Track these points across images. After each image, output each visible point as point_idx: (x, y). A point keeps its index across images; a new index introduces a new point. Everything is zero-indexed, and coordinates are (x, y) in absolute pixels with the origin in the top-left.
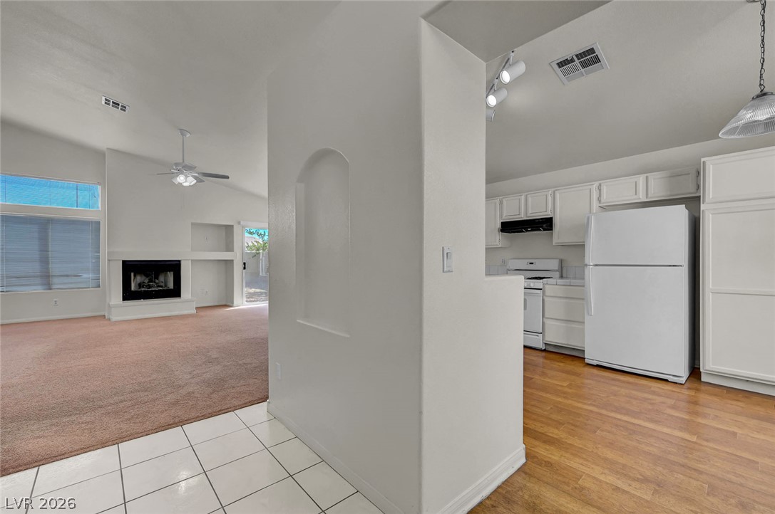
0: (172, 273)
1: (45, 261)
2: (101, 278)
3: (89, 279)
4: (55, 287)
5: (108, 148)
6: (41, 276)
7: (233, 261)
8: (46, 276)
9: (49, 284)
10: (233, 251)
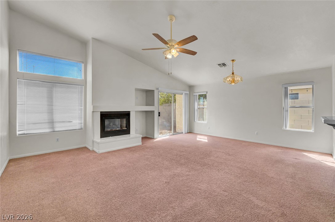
0: (125, 119)
1: (51, 112)
2: (83, 122)
3: (76, 124)
4: (57, 129)
5: (92, 38)
6: (48, 122)
7: (154, 111)
8: (52, 122)
9: (53, 128)
10: (154, 105)
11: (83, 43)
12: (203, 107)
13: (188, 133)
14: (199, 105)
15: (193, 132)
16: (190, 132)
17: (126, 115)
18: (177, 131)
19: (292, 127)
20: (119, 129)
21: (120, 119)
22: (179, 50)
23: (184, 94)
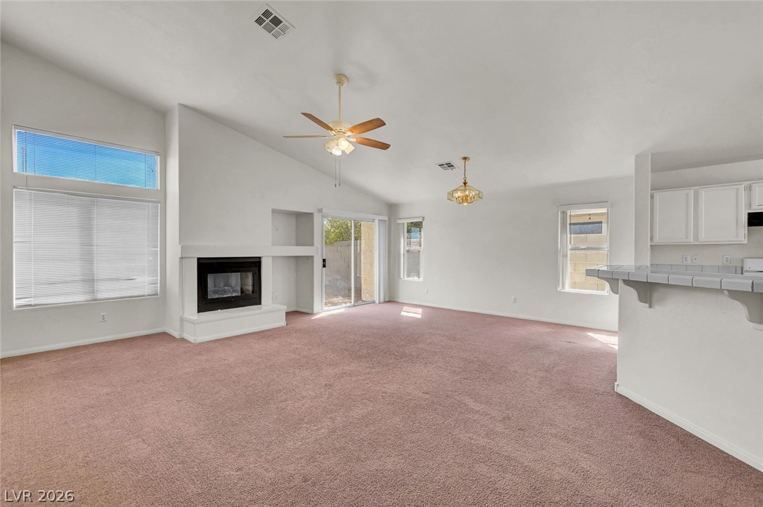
0: (251, 273)
1: (88, 258)
2: (159, 281)
3: (143, 284)
4: (100, 296)
5: (180, 104)
6: (84, 281)
7: (312, 257)
8: (90, 281)
9: (93, 292)
10: (312, 245)
11: (160, 114)
12: (418, 248)
13: (385, 302)
14: (409, 244)
15: (396, 300)
16: (391, 300)
17: (252, 266)
18: (364, 299)
19: (574, 285)
20: (237, 294)
21: (239, 273)
22: (354, 140)
23: (377, 221)
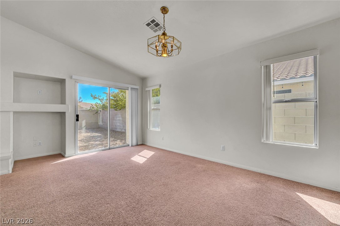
7: (65, 113)
10: (65, 103)
15: (145, 144)
16: (142, 144)
23: (130, 89)
